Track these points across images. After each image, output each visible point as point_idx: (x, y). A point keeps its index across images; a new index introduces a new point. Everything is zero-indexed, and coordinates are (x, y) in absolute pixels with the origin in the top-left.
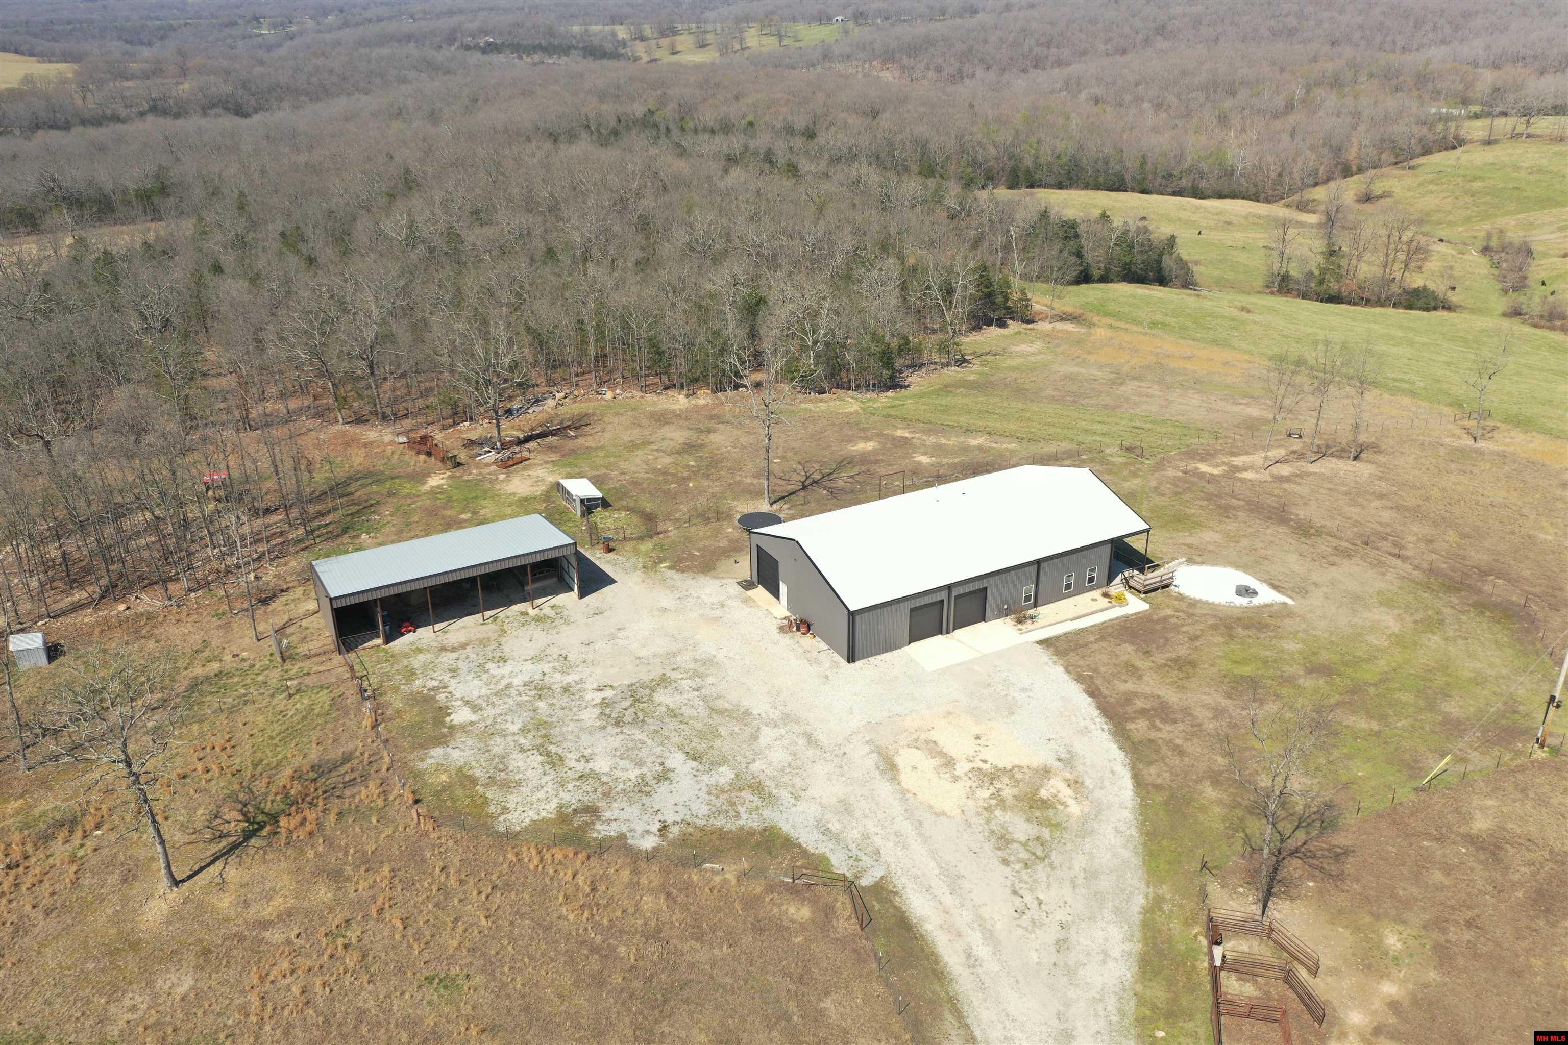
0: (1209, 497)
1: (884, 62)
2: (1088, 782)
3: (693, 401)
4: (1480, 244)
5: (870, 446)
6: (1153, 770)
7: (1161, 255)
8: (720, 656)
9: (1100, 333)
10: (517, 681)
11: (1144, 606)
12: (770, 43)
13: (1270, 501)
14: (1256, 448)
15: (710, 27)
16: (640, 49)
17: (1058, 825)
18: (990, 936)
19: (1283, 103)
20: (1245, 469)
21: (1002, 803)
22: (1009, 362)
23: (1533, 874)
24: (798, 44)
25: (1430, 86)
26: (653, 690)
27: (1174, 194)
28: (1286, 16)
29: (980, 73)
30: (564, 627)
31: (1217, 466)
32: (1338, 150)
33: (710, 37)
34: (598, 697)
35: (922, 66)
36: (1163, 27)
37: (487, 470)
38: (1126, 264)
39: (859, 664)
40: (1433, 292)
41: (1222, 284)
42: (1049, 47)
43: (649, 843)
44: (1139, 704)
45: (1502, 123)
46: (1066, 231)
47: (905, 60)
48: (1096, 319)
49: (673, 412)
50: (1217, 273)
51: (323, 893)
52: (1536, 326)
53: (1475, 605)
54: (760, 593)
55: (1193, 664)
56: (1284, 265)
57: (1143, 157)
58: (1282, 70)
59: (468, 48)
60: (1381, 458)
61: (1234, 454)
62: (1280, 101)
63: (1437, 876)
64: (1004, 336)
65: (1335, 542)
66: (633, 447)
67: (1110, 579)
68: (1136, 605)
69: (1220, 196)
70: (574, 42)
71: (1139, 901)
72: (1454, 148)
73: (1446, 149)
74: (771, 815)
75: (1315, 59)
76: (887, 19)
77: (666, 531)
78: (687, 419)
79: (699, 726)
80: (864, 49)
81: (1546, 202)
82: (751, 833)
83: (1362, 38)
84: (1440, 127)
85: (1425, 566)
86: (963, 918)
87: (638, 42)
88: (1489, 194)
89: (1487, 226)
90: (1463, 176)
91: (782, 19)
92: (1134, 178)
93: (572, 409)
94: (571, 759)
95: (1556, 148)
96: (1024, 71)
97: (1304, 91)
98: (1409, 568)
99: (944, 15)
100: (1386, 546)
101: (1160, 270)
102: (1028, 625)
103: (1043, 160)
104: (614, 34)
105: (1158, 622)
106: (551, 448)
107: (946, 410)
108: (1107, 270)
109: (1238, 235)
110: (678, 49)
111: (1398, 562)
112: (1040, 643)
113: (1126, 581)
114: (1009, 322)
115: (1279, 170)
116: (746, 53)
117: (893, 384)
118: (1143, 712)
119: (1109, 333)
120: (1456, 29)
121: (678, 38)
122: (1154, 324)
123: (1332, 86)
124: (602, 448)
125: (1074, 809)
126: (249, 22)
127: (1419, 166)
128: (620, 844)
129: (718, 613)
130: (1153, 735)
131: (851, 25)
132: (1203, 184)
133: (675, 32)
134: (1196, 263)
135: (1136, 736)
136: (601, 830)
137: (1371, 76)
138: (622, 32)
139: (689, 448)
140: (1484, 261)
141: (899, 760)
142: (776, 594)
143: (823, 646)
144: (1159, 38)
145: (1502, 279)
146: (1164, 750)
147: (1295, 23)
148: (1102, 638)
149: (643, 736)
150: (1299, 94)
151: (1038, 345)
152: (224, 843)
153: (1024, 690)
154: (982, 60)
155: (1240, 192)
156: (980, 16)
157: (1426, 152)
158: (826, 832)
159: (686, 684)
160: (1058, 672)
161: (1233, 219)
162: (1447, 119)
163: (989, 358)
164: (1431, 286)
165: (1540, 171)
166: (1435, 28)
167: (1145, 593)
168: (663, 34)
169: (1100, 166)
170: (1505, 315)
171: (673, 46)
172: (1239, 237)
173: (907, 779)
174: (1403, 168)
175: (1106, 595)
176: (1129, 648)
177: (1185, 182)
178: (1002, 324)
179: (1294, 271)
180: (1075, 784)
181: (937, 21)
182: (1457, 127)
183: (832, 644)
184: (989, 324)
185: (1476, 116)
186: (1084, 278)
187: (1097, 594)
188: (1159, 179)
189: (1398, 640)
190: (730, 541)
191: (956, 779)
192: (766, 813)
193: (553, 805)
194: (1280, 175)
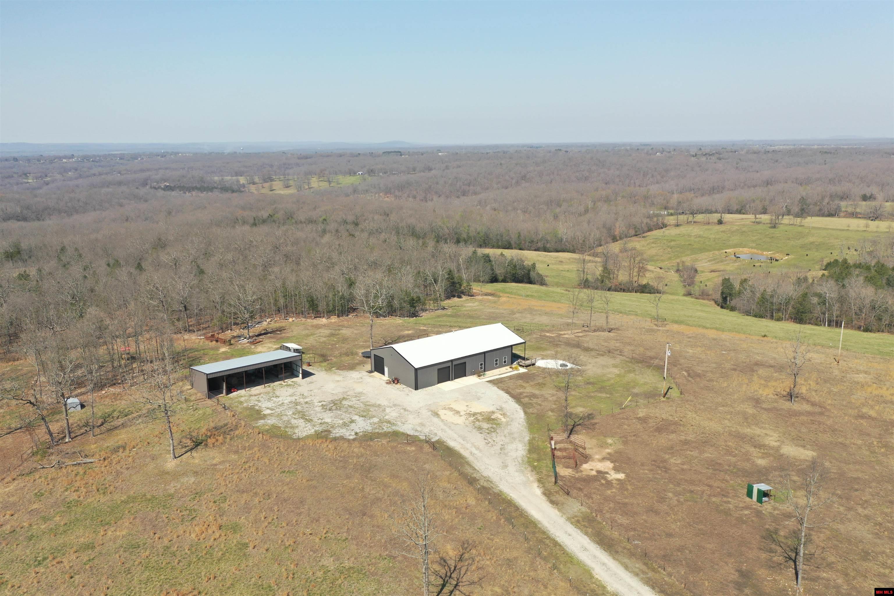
0: (550, 342)
1: (386, 193)
2: (508, 414)
3: (329, 321)
4: (675, 269)
5: (410, 332)
6: (531, 410)
7: (529, 271)
8: (364, 392)
9: (503, 299)
10: (285, 402)
11: (527, 370)
12: (324, 185)
13: (574, 342)
14: (569, 330)
15: (290, 177)
16: (253, 188)
17: (498, 424)
18: (478, 449)
19: (583, 210)
20: (565, 334)
21: (478, 420)
22: (464, 309)
23: (656, 425)
24: (339, 186)
25: (650, 201)
26: (341, 401)
27: (535, 250)
28: (583, 171)
29: (435, 198)
30: (299, 387)
31: (553, 334)
32: (609, 229)
33: (291, 183)
34: (320, 404)
35: (406, 195)
36: (525, 176)
37: (245, 345)
38: (513, 274)
39: (419, 390)
40: (652, 286)
41: (558, 285)
42: (469, 186)
43: (351, 437)
44: (525, 395)
45: (682, 217)
46: (485, 259)
47: (397, 193)
48: (501, 295)
49: (322, 324)
50: (556, 280)
51: (234, 457)
52: (697, 298)
53: (647, 366)
54: (376, 374)
55: (544, 384)
56: (585, 275)
57: (519, 233)
58: (582, 195)
59: (155, 188)
60: (619, 332)
61: (561, 331)
62: (582, 209)
63: (626, 427)
64: (461, 301)
65: (598, 352)
66: (308, 336)
67: (512, 363)
68: (522, 370)
69: (557, 251)
70: (215, 185)
71: (527, 438)
72: (662, 228)
73: (659, 229)
74: (394, 428)
75: (597, 190)
76: (385, 173)
77: (331, 359)
78: (328, 326)
79: (362, 409)
80: (375, 188)
81: (702, 250)
82: (389, 433)
83: (620, 181)
84: (655, 219)
85: (631, 357)
86: (469, 446)
87: (251, 185)
88: (678, 247)
89: (678, 260)
90: (667, 240)
91: (330, 174)
92: (515, 243)
93: (274, 325)
94: (315, 420)
95: (706, 227)
96: (458, 197)
97: (593, 203)
98: (625, 358)
99: (415, 171)
100: (618, 352)
101: (529, 278)
102: (482, 377)
103: (471, 234)
104: (238, 181)
105: (531, 374)
106: (271, 337)
107: (440, 321)
108: (505, 277)
109: (565, 266)
110: (274, 188)
111: (621, 357)
112: (487, 382)
113: (518, 364)
114: (463, 296)
115: (583, 239)
116: (312, 190)
117: (414, 315)
118: (526, 396)
119: (508, 299)
120: (662, 177)
121: (274, 183)
122: (528, 296)
123: (605, 201)
124: (294, 336)
125: (503, 420)
126: (20, 176)
127: (647, 236)
128: (342, 438)
129: (360, 380)
130: (530, 401)
131: (366, 176)
132: (548, 246)
133: (272, 180)
134: (547, 276)
135: (524, 402)
136: (332, 435)
137: (623, 197)
138: (242, 180)
139: (332, 335)
140: (677, 275)
141: (439, 413)
142: (383, 373)
143: (404, 386)
144: (523, 181)
145: (684, 281)
146: (534, 405)
147: (587, 174)
148: (511, 379)
149: (341, 413)
150: (590, 205)
151: (476, 304)
152: (187, 448)
153: (483, 393)
154: (436, 193)
155: (566, 249)
156: (433, 172)
157: (650, 230)
158: (416, 430)
159: (354, 399)
160: (495, 388)
161: (563, 260)
162: (658, 216)
163: (456, 308)
164: (651, 283)
165: (700, 236)
166: (653, 176)
167: (526, 366)
168: (265, 181)
169: (499, 237)
170: (685, 295)
171: (271, 186)
172: (566, 267)
173: (443, 417)
174: (640, 237)
175: (511, 368)
176: (520, 381)
177: (540, 245)
178: (460, 297)
179: (590, 277)
180: (504, 415)
181: (410, 174)
182: (662, 219)
183: (408, 385)
184: (454, 296)
185: (672, 215)
186: (494, 280)
187: (508, 367)
188: (527, 243)
189: (619, 376)
190: (360, 361)
191: (461, 416)
192: (393, 428)
193: (313, 431)
194: (584, 241)
